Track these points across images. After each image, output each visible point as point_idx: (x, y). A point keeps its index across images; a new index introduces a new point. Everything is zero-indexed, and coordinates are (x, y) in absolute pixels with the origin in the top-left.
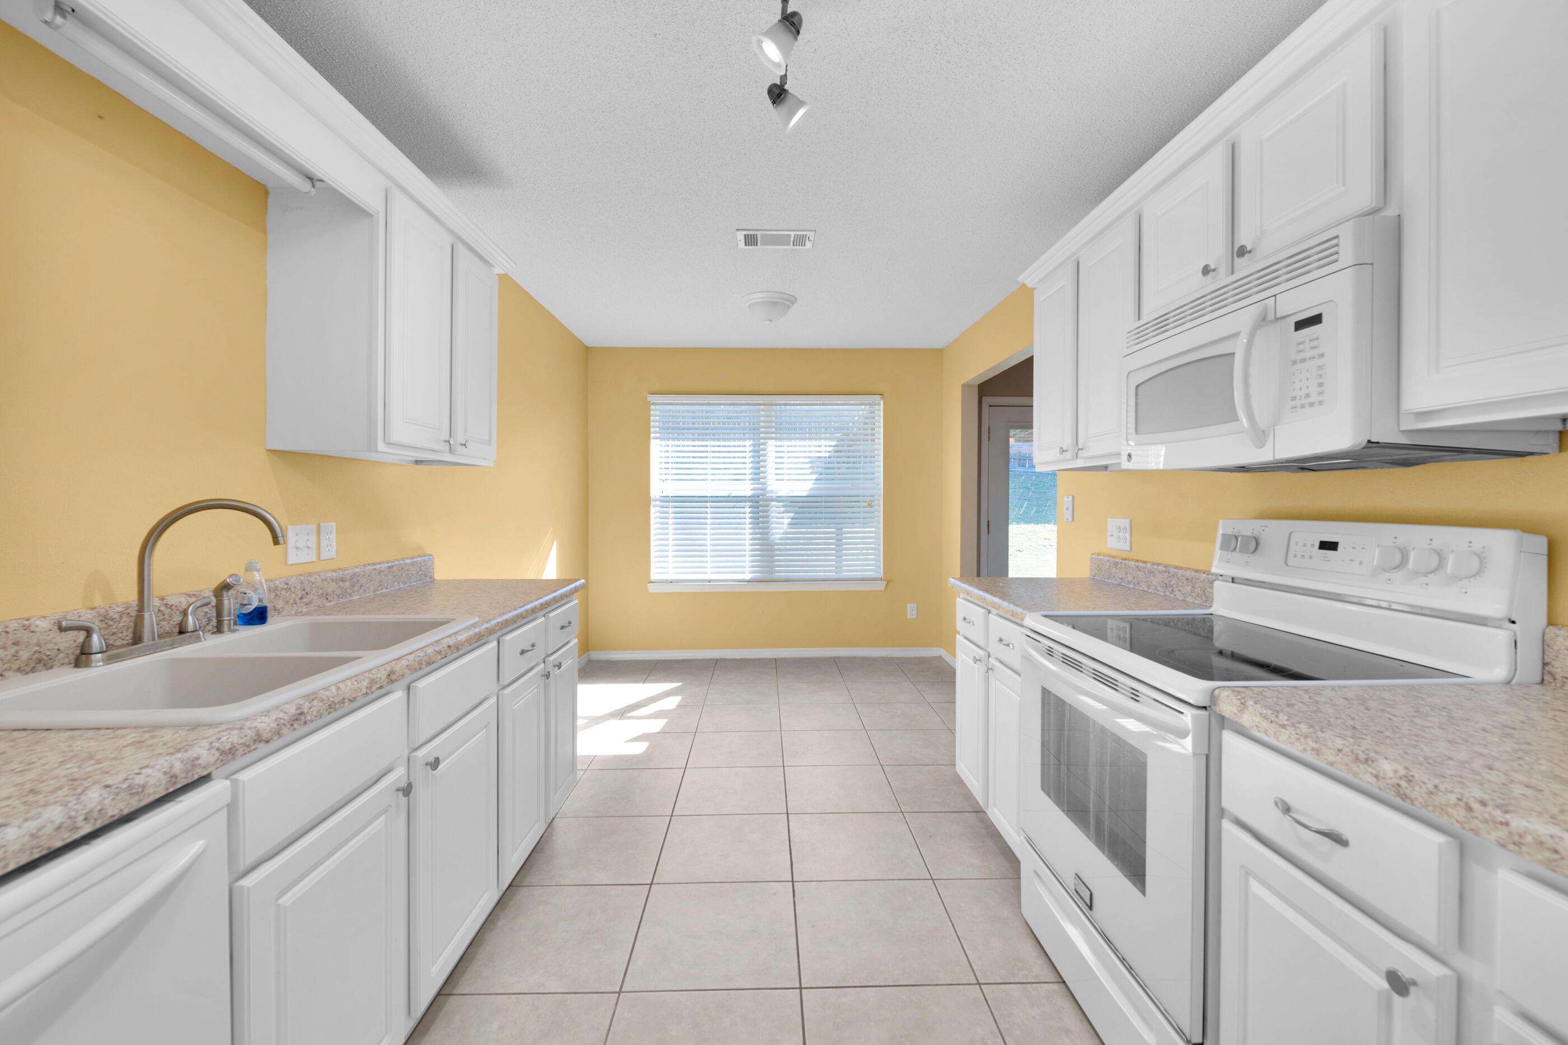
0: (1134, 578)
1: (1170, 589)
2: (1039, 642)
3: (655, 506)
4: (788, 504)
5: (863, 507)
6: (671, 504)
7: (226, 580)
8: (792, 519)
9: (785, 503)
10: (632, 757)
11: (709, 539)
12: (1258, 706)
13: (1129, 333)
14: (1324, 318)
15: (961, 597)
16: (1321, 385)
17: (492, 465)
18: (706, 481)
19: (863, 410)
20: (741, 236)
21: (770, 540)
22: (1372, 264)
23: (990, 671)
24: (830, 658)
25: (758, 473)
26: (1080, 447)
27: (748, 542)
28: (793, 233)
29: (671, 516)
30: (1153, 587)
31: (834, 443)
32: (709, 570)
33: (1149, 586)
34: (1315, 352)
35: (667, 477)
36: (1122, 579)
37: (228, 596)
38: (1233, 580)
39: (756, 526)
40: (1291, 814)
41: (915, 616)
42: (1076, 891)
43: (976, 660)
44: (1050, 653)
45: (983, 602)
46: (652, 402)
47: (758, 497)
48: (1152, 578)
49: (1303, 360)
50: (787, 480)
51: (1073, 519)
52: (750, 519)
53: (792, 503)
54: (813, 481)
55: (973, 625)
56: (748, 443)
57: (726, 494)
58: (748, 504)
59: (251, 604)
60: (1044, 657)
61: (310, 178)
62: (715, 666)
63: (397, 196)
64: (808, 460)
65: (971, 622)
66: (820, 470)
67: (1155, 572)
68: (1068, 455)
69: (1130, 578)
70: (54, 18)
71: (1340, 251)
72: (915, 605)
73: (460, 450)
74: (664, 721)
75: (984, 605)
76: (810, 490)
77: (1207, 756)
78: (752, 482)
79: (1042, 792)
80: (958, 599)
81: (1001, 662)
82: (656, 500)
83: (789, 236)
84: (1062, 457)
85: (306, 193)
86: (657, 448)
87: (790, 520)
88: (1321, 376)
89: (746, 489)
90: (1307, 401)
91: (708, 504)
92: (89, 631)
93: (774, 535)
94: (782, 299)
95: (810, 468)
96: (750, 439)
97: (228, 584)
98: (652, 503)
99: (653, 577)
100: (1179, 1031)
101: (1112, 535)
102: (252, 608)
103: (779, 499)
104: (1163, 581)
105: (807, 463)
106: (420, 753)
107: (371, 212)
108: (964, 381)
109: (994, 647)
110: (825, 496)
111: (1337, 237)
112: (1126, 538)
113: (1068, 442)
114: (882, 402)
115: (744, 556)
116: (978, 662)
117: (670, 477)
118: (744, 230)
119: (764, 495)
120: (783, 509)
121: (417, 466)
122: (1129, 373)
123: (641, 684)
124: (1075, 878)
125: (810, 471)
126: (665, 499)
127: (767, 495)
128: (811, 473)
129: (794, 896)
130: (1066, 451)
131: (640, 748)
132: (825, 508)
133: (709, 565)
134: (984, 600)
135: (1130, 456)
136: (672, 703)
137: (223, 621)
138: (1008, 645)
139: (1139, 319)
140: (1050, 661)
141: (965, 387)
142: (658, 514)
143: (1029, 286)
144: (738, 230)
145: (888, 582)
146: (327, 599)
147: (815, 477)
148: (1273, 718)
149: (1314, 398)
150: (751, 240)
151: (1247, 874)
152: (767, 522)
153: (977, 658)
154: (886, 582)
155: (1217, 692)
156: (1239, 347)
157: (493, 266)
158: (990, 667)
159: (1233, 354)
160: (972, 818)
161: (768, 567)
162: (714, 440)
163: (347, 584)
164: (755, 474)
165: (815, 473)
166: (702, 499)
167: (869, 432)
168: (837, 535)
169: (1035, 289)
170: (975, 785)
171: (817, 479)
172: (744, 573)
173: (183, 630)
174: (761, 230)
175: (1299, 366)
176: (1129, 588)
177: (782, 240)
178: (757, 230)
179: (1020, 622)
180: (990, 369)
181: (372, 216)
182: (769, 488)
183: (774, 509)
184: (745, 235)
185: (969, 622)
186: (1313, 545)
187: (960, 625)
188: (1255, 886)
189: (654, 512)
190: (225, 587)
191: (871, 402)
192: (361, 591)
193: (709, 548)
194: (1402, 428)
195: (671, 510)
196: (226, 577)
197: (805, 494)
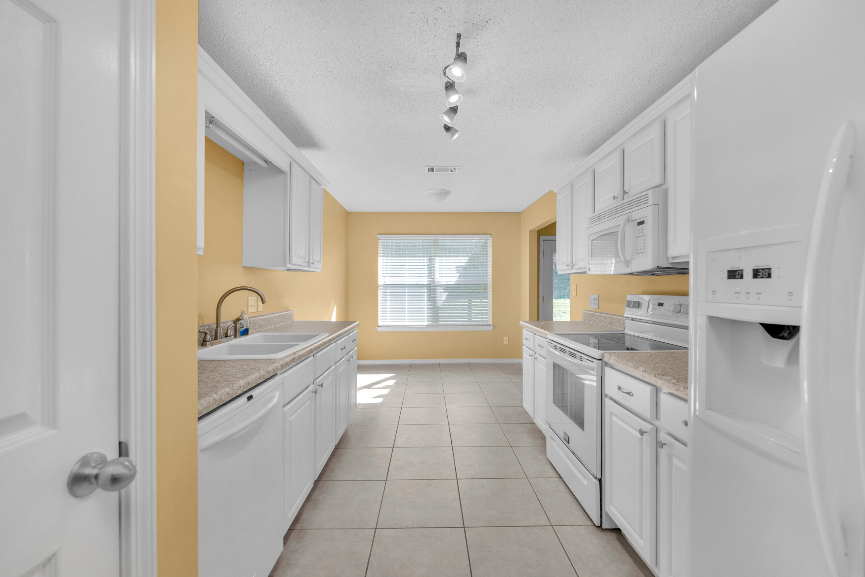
0: (599, 321)
1: (612, 324)
2: (552, 344)
3: (380, 289)
4: (446, 288)
5: (482, 290)
6: (389, 288)
7: (239, 317)
8: (447, 295)
9: (444, 288)
10: (377, 403)
11: (407, 305)
12: (614, 357)
13: (589, 219)
14: (645, 222)
15: (525, 329)
16: (644, 246)
17: (320, 271)
18: (405, 277)
19: (481, 242)
20: (427, 168)
21: (437, 305)
22: (658, 205)
23: (536, 359)
24: (466, 363)
25: (431, 272)
26: (574, 264)
27: (426, 307)
28: (450, 167)
29: (388, 294)
30: (606, 324)
31: (467, 258)
32: (407, 320)
33: (604, 324)
34: (642, 234)
35: (386, 275)
36: (594, 321)
37: (238, 323)
38: (632, 319)
39: (429, 299)
40: (621, 390)
41: (507, 343)
42: (564, 439)
43: (530, 356)
44: (556, 348)
45: (533, 330)
46: (379, 238)
47: (431, 285)
48: (606, 320)
49: (640, 237)
50: (445, 276)
51: (576, 295)
52: (426, 295)
53: (448, 288)
54: (457, 277)
55: (529, 341)
56: (426, 258)
57: (415, 283)
58: (426, 288)
59: (243, 327)
60: (554, 349)
61: (266, 161)
62: (410, 367)
63: (295, 166)
64: (455, 267)
65: (529, 340)
66: (461, 272)
67: (607, 317)
68: (569, 267)
69: (598, 321)
70: (209, 125)
71: (649, 199)
72: (507, 338)
73: (312, 265)
74: (389, 390)
75: (533, 332)
76: (456, 281)
77: (601, 377)
78: (427, 277)
79: (554, 404)
80: (523, 330)
81: (540, 355)
82: (381, 286)
83: (448, 168)
84: (567, 268)
85: (265, 167)
86: (381, 261)
87: (446, 296)
88: (644, 243)
89: (425, 281)
90: (641, 251)
91: (406, 288)
92: (206, 334)
93: (438, 303)
94: (444, 192)
95: (456, 270)
96: (427, 257)
97: (240, 319)
98: (379, 288)
99: (380, 324)
100: (593, 475)
101: (591, 302)
102: (244, 329)
103: (441, 286)
104: (609, 321)
105: (454, 268)
106: (318, 381)
107: (286, 172)
108: (531, 228)
109: (538, 349)
110: (464, 284)
111: (648, 194)
112: (596, 303)
113: (569, 262)
114: (491, 238)
115: (424, 314)
116: (531, 356)
117: (388, 275)
118: (428, 166)
119: (434, 284)
120: (443, 291)
121: (289, 272)
122: (589, 235)
123: (376, 375)
124: (564, 434)
125: (456, 272)
126: (385, 286)
127: (435, 284)
128: (457, 273)
129: (453, 451)
130: (569, 265)
131: (380, 400)
132: (463, 290)
133: (407, 318)
134: (533, 329)
135: (589, 269)
136: (392, 382)
137: (236, 333)
138: (542, 347)
139: (594, 213)
140: (556, 351)
141: (531, 232)
142: (382, 293)
143: (555, 192)
144: (425, 166)
145: (494, 326)
146: (261, 327)
147: (458, 275)
148: (617, 360)
149: (642, 251)
150: (431, 170)
151: (612, 414)
152: (435, 297)
153: (531, 355)
154: (493, 327)
155: (604, 354)
156: (620, 230)
157: (321, 185)
158: (536, 358)
159: (618, 232)
160: (529, 426)
161: (435, 319)
162: (409, 257)
163: (267, 322)
164: (429, 273)
165: (459, 273)
166: (404, 286)
167: (484, 253)
168: (468, 303)
169: (557, 193)
170: (529, 410)
171: (459, 276)
172: (424, 322)
173: (227, 336)
174: (436, 166)
175: (639, 238)
176: (597, 325)
177: (446, 170)
178: (434, 166)
179: (545, 337)
180: (542, 224)
181: (285, 173)
182: (436, 280)
183: (439, 290)
184: (429, 168)
185: (527, 340)
186: (656, 304)
187: (524, 341)
188: (614, 418)
189: (380, 292)
190: (238, 320)
191: (486, 238)
192: (271, 325)
193: (407, 309)
194: (669, 262)
195: (388, 291)
196: (239, 316)
197: (453, 283)
